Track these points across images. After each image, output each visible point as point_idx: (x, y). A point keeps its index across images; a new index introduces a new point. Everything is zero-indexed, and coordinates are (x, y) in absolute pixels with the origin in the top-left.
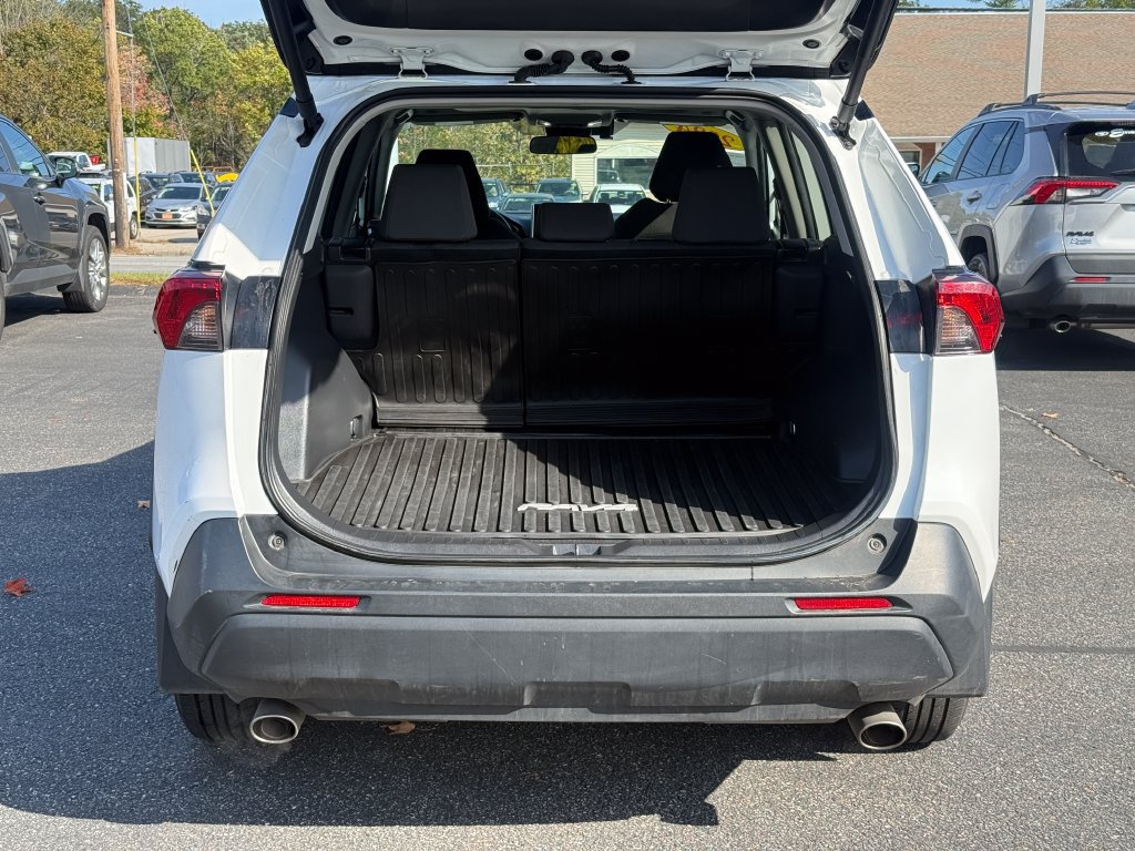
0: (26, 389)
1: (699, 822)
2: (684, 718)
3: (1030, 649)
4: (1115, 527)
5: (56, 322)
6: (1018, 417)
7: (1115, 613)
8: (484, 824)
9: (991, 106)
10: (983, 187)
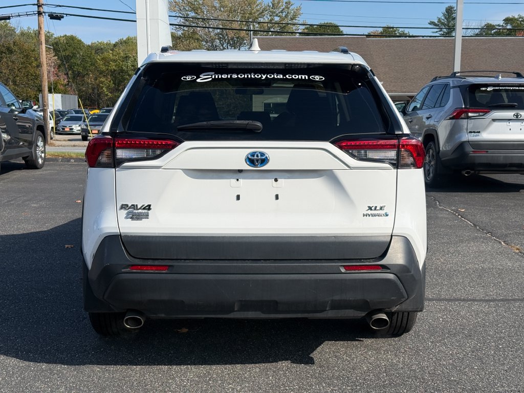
0: (12, 201)
1: (306, 363)
2: (299, 316)
3: (446, 300)
4: (486, 254)
5: (22, 174)
6: (448, 211)
7: (483, 286)
8: (218, 364)
9: (436, 77)
10: (432, 112)
